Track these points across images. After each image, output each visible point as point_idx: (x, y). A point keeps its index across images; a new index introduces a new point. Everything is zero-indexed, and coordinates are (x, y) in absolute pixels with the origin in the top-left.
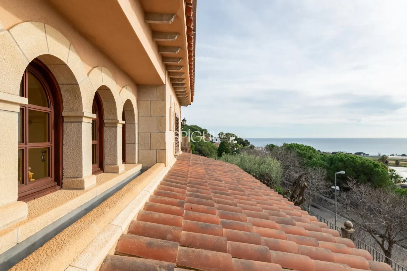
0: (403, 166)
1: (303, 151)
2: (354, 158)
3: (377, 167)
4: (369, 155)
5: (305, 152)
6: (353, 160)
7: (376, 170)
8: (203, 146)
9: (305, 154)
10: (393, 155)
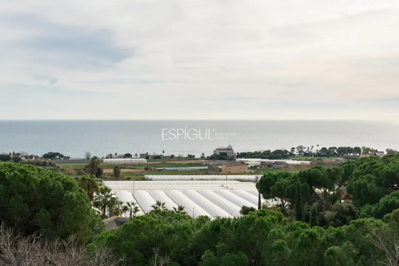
0: (126, 177)
2: (26, 172)
3: (71, 190)
4: (70, 159)
6: (25, 177)
7: (67, 197)
10: (110, 156)
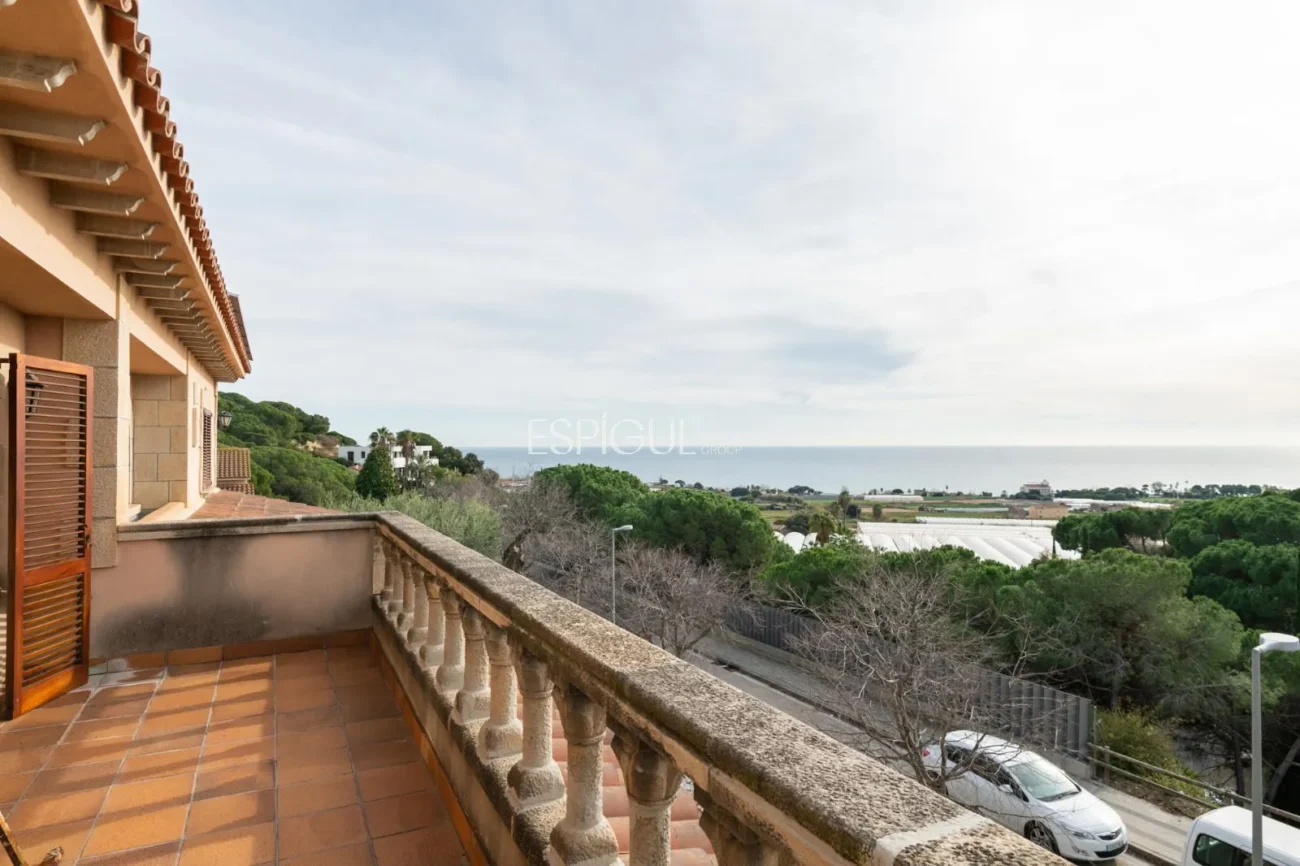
0: (891, 518)
1: (605, 485)
3: (750, 519)
5: (609, 487)
8: (304, 475)
9: (609, 493)
10: (874, 492)
